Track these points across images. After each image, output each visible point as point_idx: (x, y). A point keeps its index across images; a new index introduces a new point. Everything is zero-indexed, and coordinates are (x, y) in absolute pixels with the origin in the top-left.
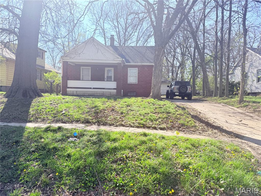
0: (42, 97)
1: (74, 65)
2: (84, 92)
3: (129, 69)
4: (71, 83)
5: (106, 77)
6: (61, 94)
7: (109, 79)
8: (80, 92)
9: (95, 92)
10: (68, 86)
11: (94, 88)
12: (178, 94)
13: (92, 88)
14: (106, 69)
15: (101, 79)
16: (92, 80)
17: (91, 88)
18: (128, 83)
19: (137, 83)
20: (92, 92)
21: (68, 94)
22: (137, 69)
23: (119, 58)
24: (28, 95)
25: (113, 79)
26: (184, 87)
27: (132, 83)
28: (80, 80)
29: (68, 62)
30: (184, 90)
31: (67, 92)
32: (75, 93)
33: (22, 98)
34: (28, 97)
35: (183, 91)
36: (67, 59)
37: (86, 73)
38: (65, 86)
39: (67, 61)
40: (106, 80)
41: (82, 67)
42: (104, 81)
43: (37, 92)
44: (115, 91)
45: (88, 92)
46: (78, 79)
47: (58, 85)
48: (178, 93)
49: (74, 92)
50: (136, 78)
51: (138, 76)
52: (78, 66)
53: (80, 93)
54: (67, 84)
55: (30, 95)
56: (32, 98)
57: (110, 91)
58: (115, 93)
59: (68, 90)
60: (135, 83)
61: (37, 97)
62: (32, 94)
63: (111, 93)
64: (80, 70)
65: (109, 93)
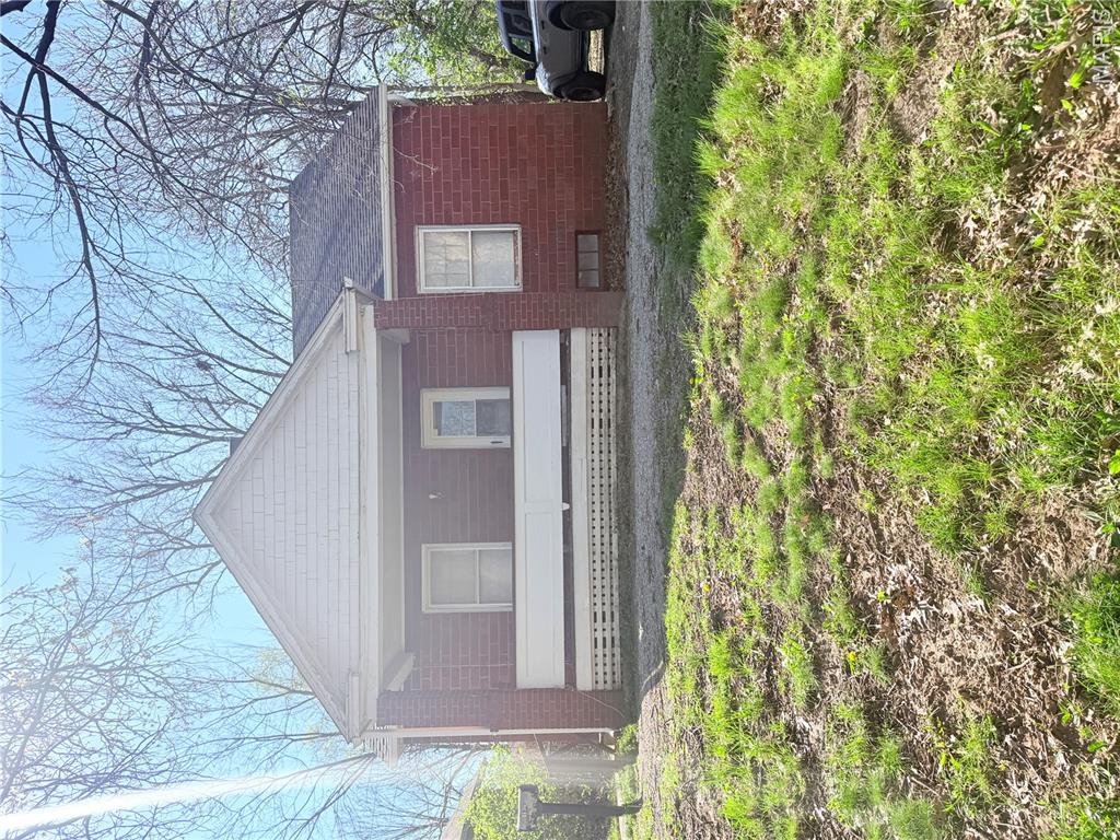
1: (412, 657)
2: (598, 566)
3: (423, 288)
5: (485, 442)
6: (618, 734)
7: (496, 417)
8: (598, 591)
9: (596, 481)
10: (558, 678)
11: (567, 497)
13: (566, 506)
15: (497, 469)
17: (567, 515)
18: (519, 288)
19: (516, 228)
20: (597, 507)
21: (618, 684)
22: (421, 232)
23: (341, 317)
25: (502, 394)
27: (520, 263)
28: (513, 615)
29: (385, 695)
31: (601, 686)
32: (612, 629)
36: (364, 703)
37: (460, 574)
38: (560, 704)
40: (505, 442)
41: (427, 607)
42: (508, 454)
44: (579, 337)
45: (597, 532)
46: (503, 628)
49: (599, 635)
50: (484, 237)
51: (467, 223)
52: (419, 628)
53: (607, 592)
54: (541, 690)
58: (596, 339)
59: (585, 681)
60: (515, 243)
63: (596, 365)
64: (445, 616)
65: (596, 380)
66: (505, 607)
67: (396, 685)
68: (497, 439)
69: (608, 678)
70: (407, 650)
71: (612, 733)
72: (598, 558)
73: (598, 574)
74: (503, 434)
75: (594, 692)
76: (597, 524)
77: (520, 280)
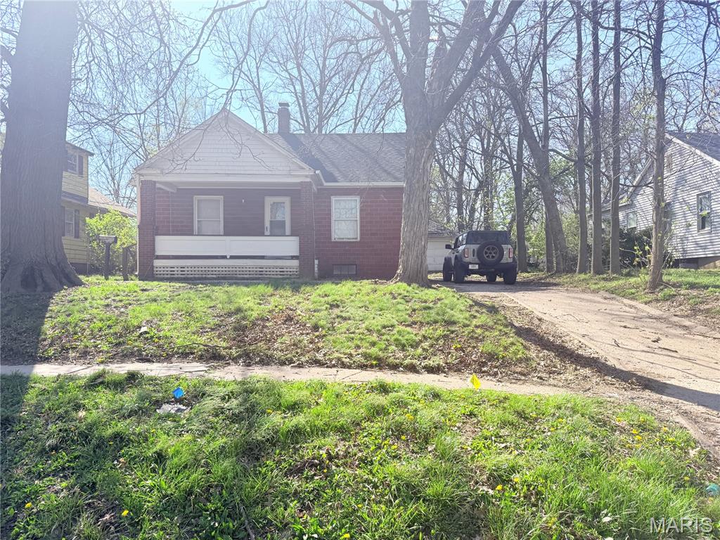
0: (80, 285)
1: (175, 191)
2: (203, 269)
3: (333, 199)
4: (166, 244)
5: (267, 224)
6: (136, 276)
7: (277, 229)
8: (193, 269)
9: (238, 269)
10: (158, 253)
11: (232, 257)
12: (477, 267)
13: (228, 257)
14: (269, 201)
15: (252, 227)
16: (228, 232)
17: (224, 257)
18: (333, 240)
19: (359, 239)
20: (227, 269)
21: (156, 276)
22: (358, 198)
23: (303, 168)
24: (39, 281)
25: (288, 231)
26: (493, 249)
27: (344, 240)
28: (192, 234)
29: (155, 182)
30: (493, 257)
31: (155, 269)
32: (177, 273)
33: (22, 290)
34: (39, 289)
35: (491, 259)
36: (151, 175)
37: (211, 212)
38: (149, 253)
39: (154, 179)
40: (267, 233)
41: (196, 198)
42: (262, 234)
43: (66, 272)
44: (295, 263)
45: (217, 269)
46: (186, 230)
47: (127, 250)
48: (476, 264)
49: (175, 269)
50: (355, 225)
51: (361, 218)
52: (186, 194)
53: (193, 273)
54: (154, 245)
55: (44, 282)
56: (50, 291)
57: (280, 263)
58: (295, 270)
59: (157, 263)
60: (353, 239)
61: (65, 287)
62: (50, 278)
63: (285, 270)
64: (192, 206)
65: (278, 270)
66: (195, 232)
67: (158, 185)
68: (268, 230)
69: (158, 272)
70: (178, 189)
71: (137, 273)
72: (207, 269)
73: (200, 269)
74: (270, 231)
75: (153, 266)
76: (220, 269)
77: (337, 240)
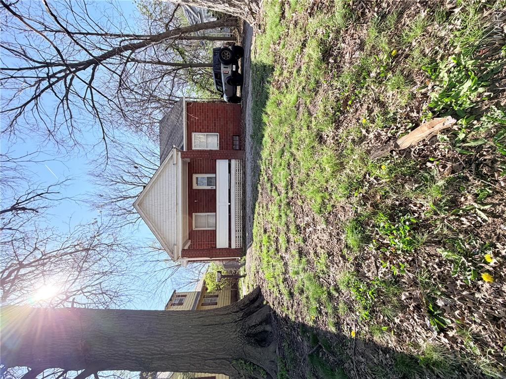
1: (190, 241)
2: (237, 219)
3: (194, 148)
4: (222, 242)
5: (209, 188)
6: (241, 259)
7: (212, 181)
8: (237, 225)
9: (237, 198)
10: (227, 246)
11: (230, 201)
12: (234, 66)
13: (229, 204)
14: (195, 187)
15: (211, 196)
16: (214, 209)
17: (230, 206)
18: (218, 149)
19: (218, 134)
20: (237, 204)
21: (241, 247)
22: (193, 134)
24: (260, 329)
25: (213, 175)
26: (223, 54)
27: (219, 142)
28: (216, 230)
29: (183, 250)
30: (228, 54)
31: (237, 247)
32: (240, 234)
34: (268, 328)
35: (228, 59)
36: (178, 252)
37: (203, 220)
38: (228, 252)
39: (180, 250)
40: (214, 188)
41: (194, 229)
42: (215, 190)
44: (233, 162)
45: (237, 210)
46: (213, 233)
47: (225, 266)
48: (232, 66)
49: (237, 235)
50: (210, 136)
51: (205, 132)
52: (192, 235)
53: (239, 225)
54: (222, 249)
55: (261, 323)
56: (271, 317)
57: (233, 171)
58: (237, 162)
59: (233, 246)
60: (218, 138)
61: (265, 303)
62: (255, 319)
63: (237, 169)
64: (199, 231)
65: (237, 172)
66: (214, 229)
67: (186, 247)
68: (212, 187)
69: (239, 245)
70: (189, 239)
71: (240, 258)
72: (237, 216)
73: (237, 220)
74: (213, 185)
75: (236, 249)
76: (237, 208)
77: (219, 147)
